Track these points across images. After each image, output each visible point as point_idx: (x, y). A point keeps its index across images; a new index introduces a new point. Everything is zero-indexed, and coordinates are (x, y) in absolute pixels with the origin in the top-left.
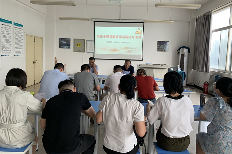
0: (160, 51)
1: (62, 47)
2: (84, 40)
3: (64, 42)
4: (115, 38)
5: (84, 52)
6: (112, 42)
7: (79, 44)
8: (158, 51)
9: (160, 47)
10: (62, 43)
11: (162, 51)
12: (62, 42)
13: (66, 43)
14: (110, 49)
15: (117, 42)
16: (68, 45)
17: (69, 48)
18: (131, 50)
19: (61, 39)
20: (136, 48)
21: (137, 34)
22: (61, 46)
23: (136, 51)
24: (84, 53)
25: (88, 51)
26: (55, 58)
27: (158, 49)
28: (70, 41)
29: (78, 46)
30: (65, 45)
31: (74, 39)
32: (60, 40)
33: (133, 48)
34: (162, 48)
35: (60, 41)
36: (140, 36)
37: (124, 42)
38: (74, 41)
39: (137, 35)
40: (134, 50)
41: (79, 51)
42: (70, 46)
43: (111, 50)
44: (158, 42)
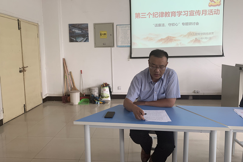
1: (75, 39)
2: (113, 24)
3: (77, 31)
4: (169, 16)
5: (113, 46)
6: (163, 25)
7: (103, 33)
10: (74, 32)
12: (73, 30)
13: (81, 32)
14: (160, 38)
15: (173, 24)
16: (85, 36)
17: (87, 40)
18: (202, 38)
19: (72, 26)
20: (210, 33)
21: (211, 5)
22: (73, 38)
23: (210, 38)
24: (113, 48)
25: (119, 44)
26: (64, 60)
28: (88, 29)
29: (103, 37)
30: (79, 36)
31: (95, 25)
32: (69, 27)
33: (204, 34)
35: (70, 30)
36: (218, 10)
37: (187, 24)
38: (94, 28)
39: (212, 8)
40: (206, 38)
41: (104, 46)
42: (88, 36)
43: (162, 39)
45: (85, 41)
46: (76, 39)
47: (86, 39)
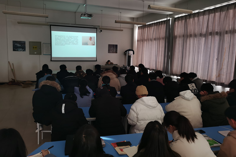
0: (110, 53)
2: (41, 42)
5: (41, 54)
10: (16, 46)
13: (20, 45)
27: (109, 51)
28: (25, 44)
29: (34, 49)
31: (30, 42)
32: (13, 43)
34: (113, 50)
42: (25, 48)
44: (109, 45)
45: (23, 51)
46: (17, 49)
47: (23, 50)
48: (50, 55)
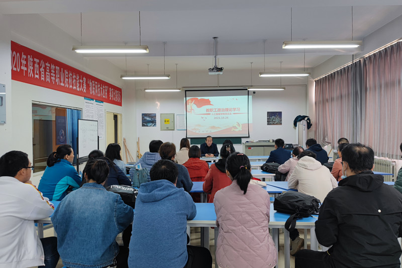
0: (271, 124)
2: (174, 114)
3: (148, 119)
5: (174, 130)
7: (166, 120)
8: (268, 124)
9: (270, 119)
10: (145, 119)
11: (274, 124)
13: (150, 119)
16: (153, 122)
17: (155, 125)
19: (144, 115)
22: (145, 123)
25: (178, 128)
27: (268, 121)
28: (156, 117)
29: (166, 123)
30: (149, 122)
31: (161, 114)
32: (142, 116)
34: (274, 120)
35: (143, 118)
38: (161, 117)
40: (237, 125)
41: (168, 129)
42: (156, 122)
44: (268, 113)
45: (153, 126)
46: (147, 124)
48: (184, 130)
